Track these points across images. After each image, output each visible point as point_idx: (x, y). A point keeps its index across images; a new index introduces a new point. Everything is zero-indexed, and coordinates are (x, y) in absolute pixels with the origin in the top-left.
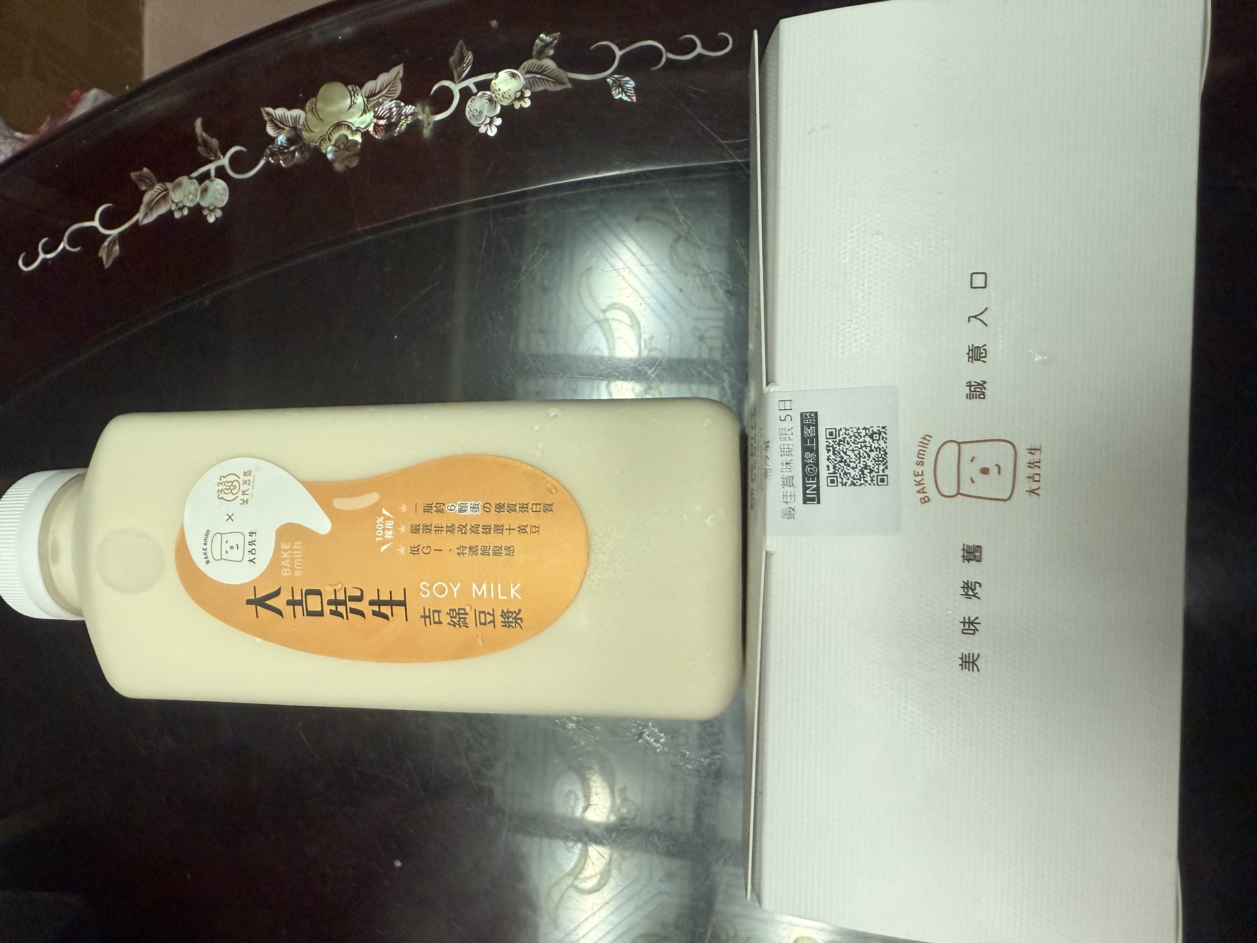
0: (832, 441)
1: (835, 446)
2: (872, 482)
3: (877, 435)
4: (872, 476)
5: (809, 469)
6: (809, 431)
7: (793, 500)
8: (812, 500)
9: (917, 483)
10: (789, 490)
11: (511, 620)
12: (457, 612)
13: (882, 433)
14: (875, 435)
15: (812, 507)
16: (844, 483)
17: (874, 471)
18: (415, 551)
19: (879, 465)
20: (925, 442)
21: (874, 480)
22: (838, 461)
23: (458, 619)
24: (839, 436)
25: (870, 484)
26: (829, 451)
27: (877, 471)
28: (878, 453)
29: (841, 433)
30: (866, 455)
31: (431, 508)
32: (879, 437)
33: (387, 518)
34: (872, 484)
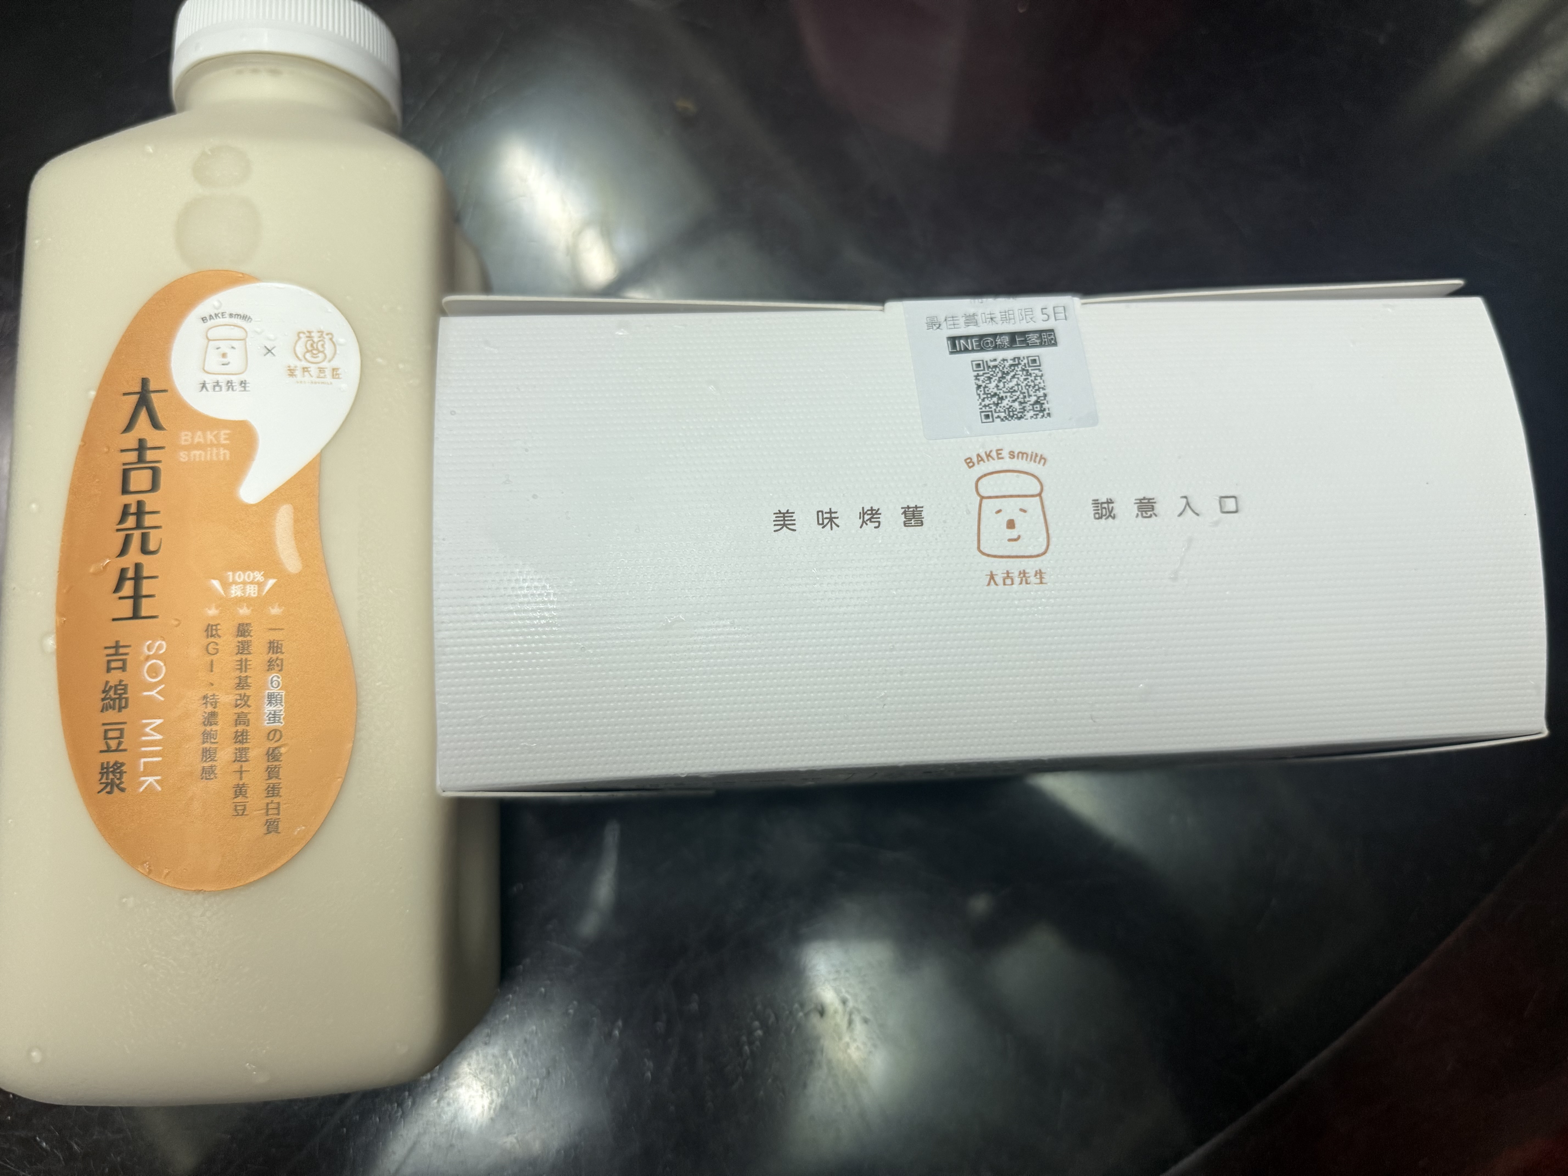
0: (1025, 364)
1: (1020, 366)
2: (983, 406)
3: (1039, 409)
4: (990, 406)
5: (989, 341)
6: (1034, 339)
7: (949, 327)
8: (954, 346)
9: (988, 453)
10: (962, 321)
11: (111, 776)
12: (124, 696)
13: (1042, 414)
14: (1038, 406)
15: (945, 345)
16: (978, 378)
17: (997, 408)
18: (211, 630)
19: (1005, 411)
20: (1038, 459)
21: (986, 409)
22: (1003, 370)
23: (114, 696)
24: (1032, 370)
25: (981, 404)
26: (1014, 359)
27: (997, 411)
28: (1018, 410)
29: (1037, 372)
30: (1014, 398)
31: (275, 651)
32: (1037, 411)
33: (261, 585)
34: (981, 407)
